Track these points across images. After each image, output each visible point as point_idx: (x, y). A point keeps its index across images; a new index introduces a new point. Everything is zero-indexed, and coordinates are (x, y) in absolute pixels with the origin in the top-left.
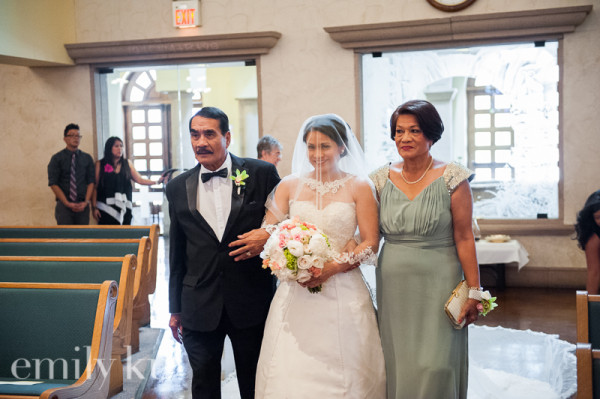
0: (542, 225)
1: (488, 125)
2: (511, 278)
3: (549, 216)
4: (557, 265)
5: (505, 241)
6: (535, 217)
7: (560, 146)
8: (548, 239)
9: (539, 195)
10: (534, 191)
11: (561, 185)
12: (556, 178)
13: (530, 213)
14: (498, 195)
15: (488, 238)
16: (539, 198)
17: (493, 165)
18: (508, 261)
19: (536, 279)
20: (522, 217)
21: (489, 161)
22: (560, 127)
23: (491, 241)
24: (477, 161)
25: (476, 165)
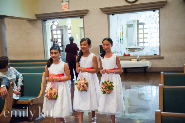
0: (155, 57)
1: (143, 32)
2: (147, 70)
3: (157, 54)
4: (159, 67)
5: (146, 61)
6: (153, 55)
7: (160, 37)
8: (157, 60)
9: (154, 49)
10: (153, 48)
11: (160, 47)
12: (159, 45)
13: (152, 54)
14: (144, 49)
15: (142, 60)
16: (154, 50)
17: (144, 43)
18: (146, 66)
19: (153, 70)
20: (150, 55)
21: (143, 41)
22: (160, 32)
23: (142, 61)
24: (140, 41)
25: (140, 43)
